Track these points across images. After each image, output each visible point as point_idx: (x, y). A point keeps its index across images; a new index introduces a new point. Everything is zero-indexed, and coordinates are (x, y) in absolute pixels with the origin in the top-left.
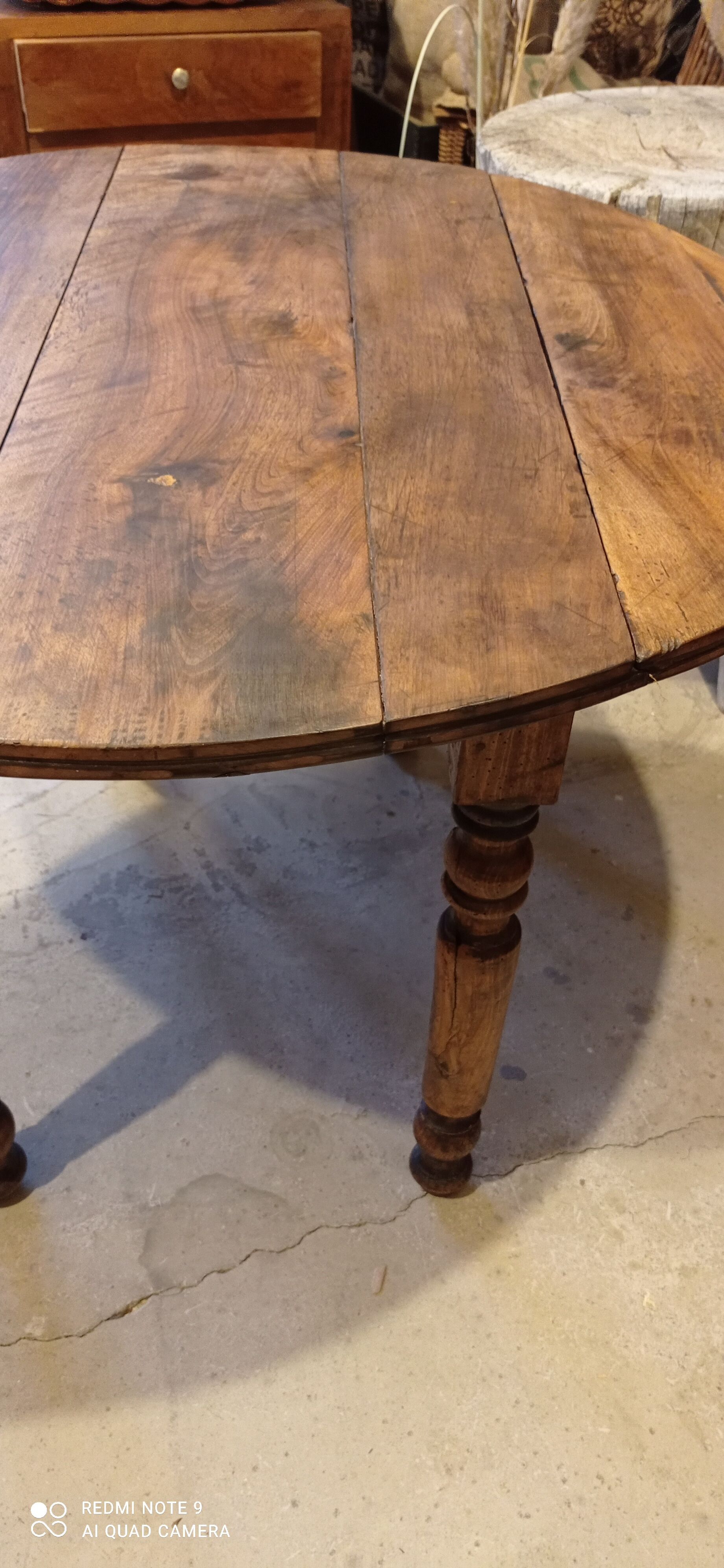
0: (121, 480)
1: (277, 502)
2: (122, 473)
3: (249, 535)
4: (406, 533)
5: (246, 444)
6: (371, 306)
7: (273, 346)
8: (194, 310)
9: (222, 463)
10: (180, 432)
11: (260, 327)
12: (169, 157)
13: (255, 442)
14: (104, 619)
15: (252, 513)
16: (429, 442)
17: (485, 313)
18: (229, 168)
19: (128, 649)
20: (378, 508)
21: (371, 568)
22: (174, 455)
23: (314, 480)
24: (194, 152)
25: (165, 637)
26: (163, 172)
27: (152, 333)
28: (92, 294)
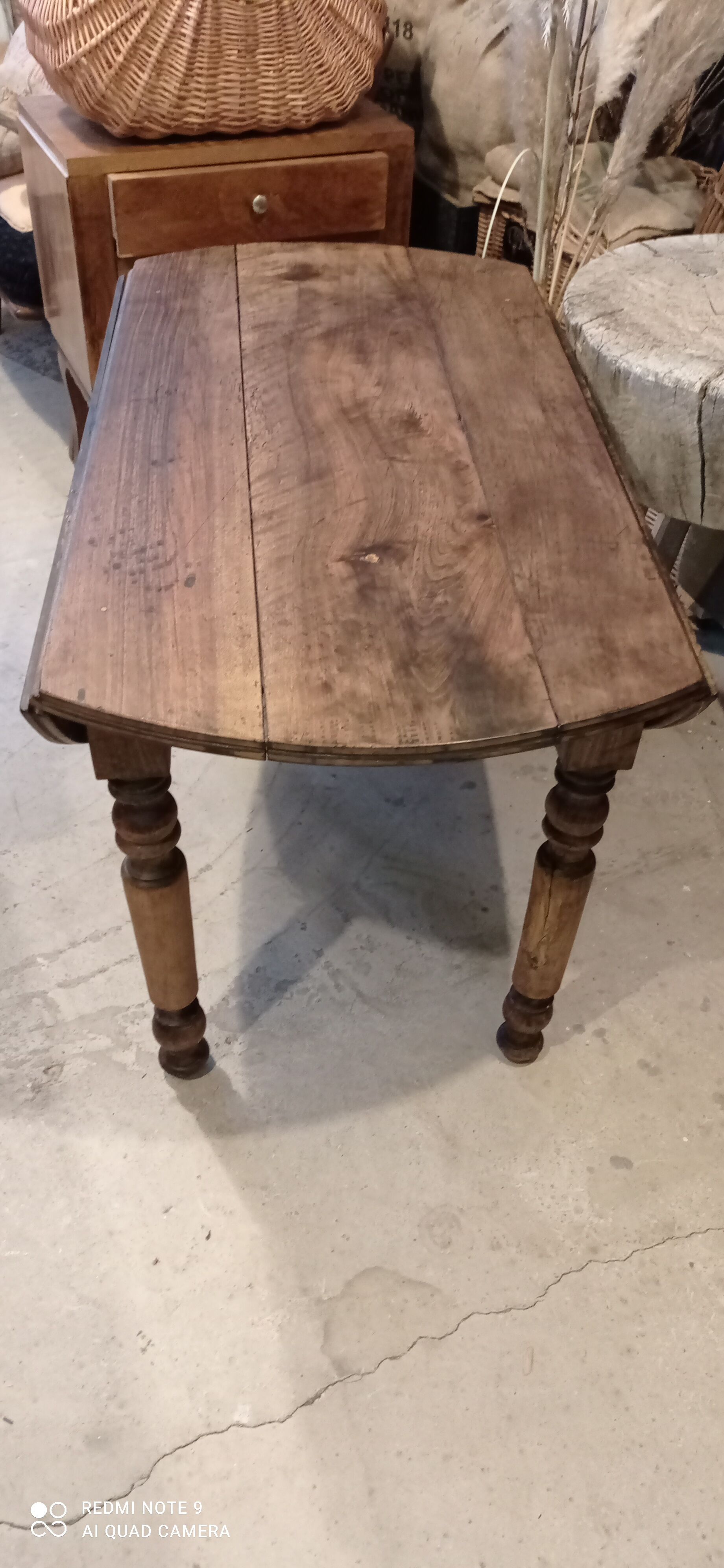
0: (342, 559)
1: (450, 573)
2: (341, 553)
3: (439, 599)
4: (542, 594)
5: (416, 528)
6: (471, 404)
7: (410, 443)
8: (344, 411)
9: (404, 543)
10: (369, 519)
11: (397, 425)
12: (274, 257)
13: (423, 526)
14: (367, 662)
15: (437, 582)
16: (540, 522)
17: (554, 409)
18: (325, 267)
19: (389, 683)
20: (519, 575)
21: (525, 621)
22: (371, 537)
23: (471, 555)
24: (291, 251)
25: (408, 674)
26: (276, 272)
27: (321, 433)
28: (266, 398)
